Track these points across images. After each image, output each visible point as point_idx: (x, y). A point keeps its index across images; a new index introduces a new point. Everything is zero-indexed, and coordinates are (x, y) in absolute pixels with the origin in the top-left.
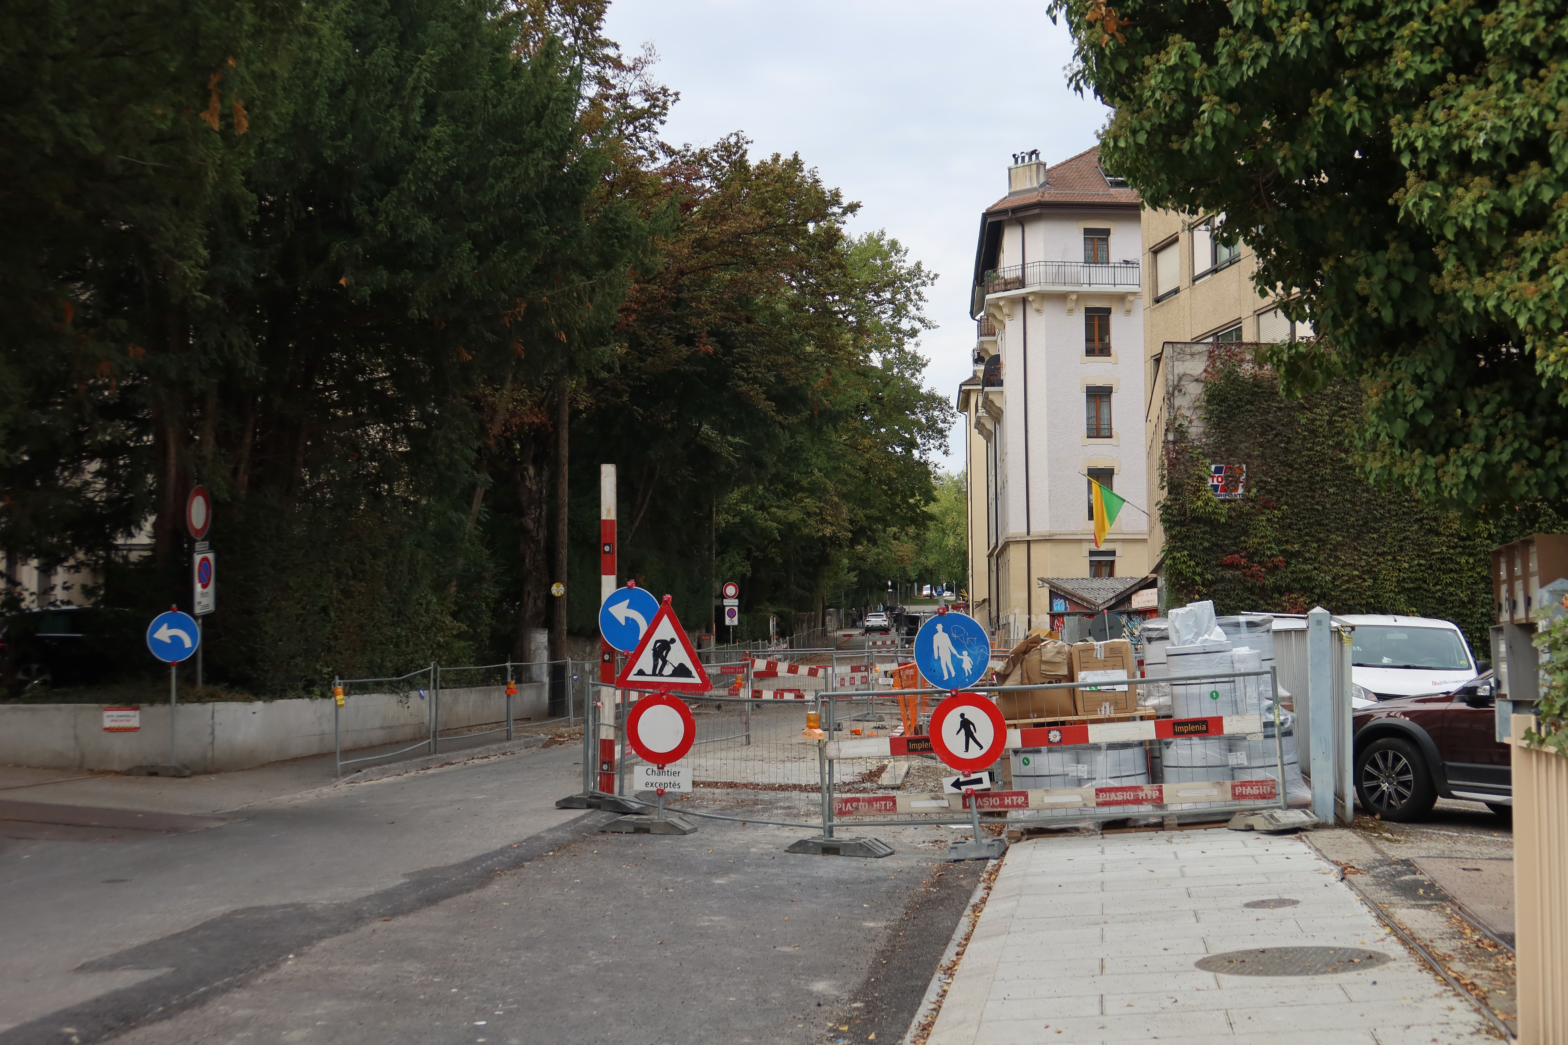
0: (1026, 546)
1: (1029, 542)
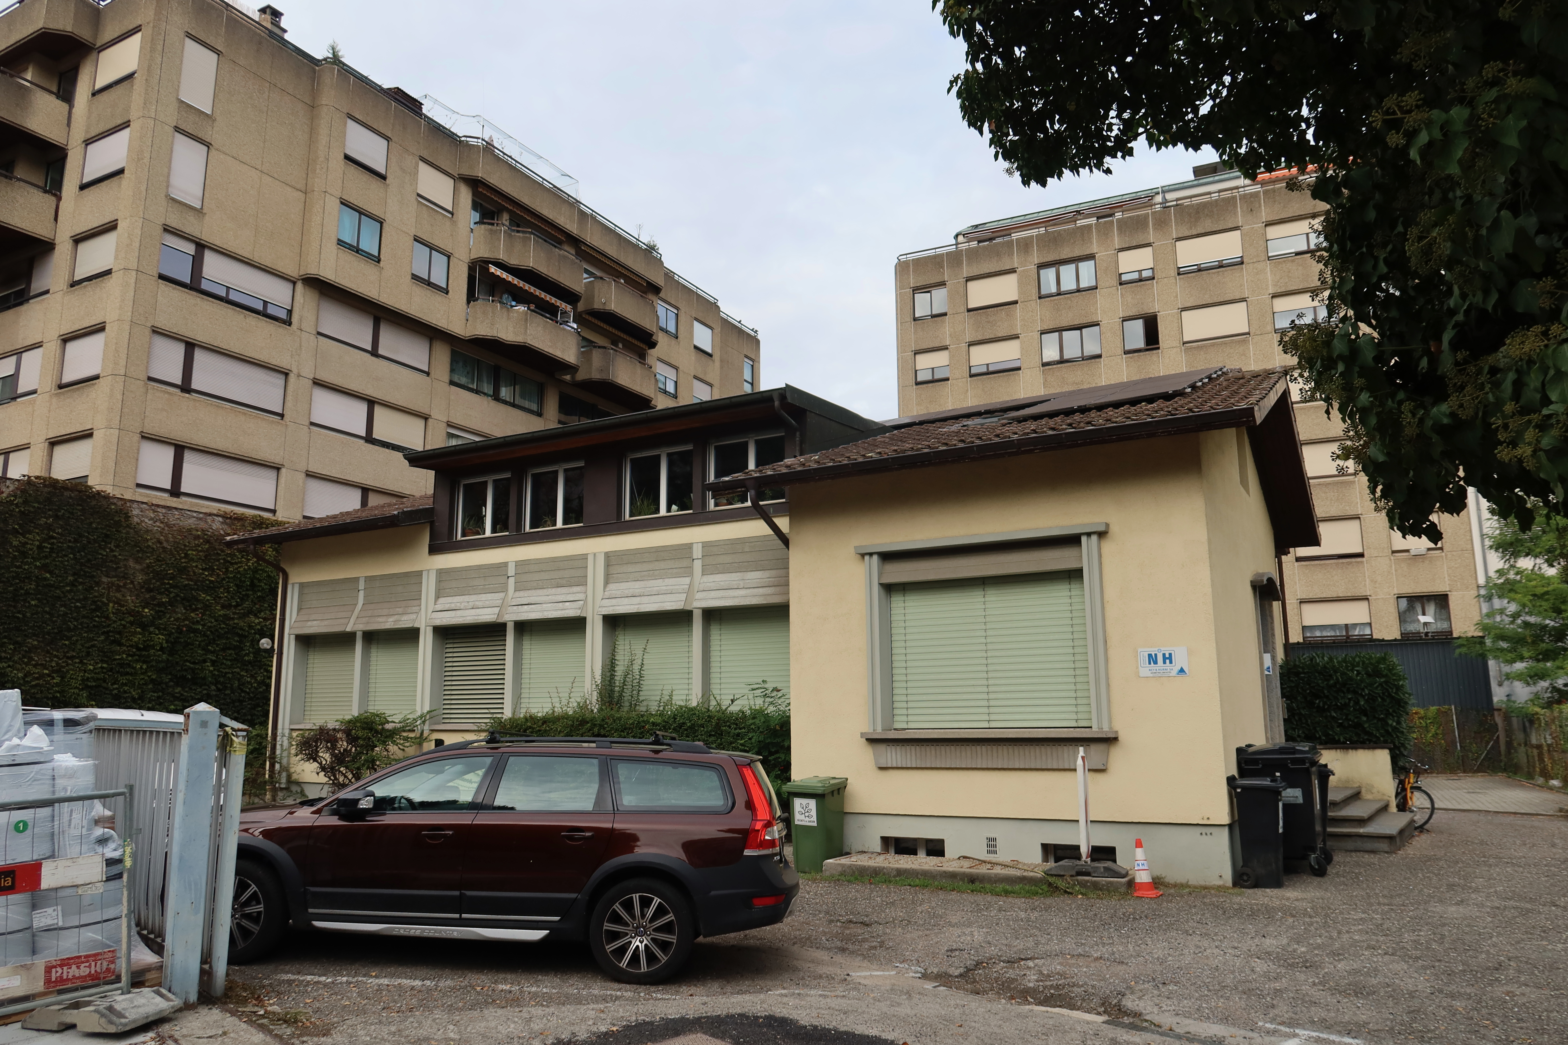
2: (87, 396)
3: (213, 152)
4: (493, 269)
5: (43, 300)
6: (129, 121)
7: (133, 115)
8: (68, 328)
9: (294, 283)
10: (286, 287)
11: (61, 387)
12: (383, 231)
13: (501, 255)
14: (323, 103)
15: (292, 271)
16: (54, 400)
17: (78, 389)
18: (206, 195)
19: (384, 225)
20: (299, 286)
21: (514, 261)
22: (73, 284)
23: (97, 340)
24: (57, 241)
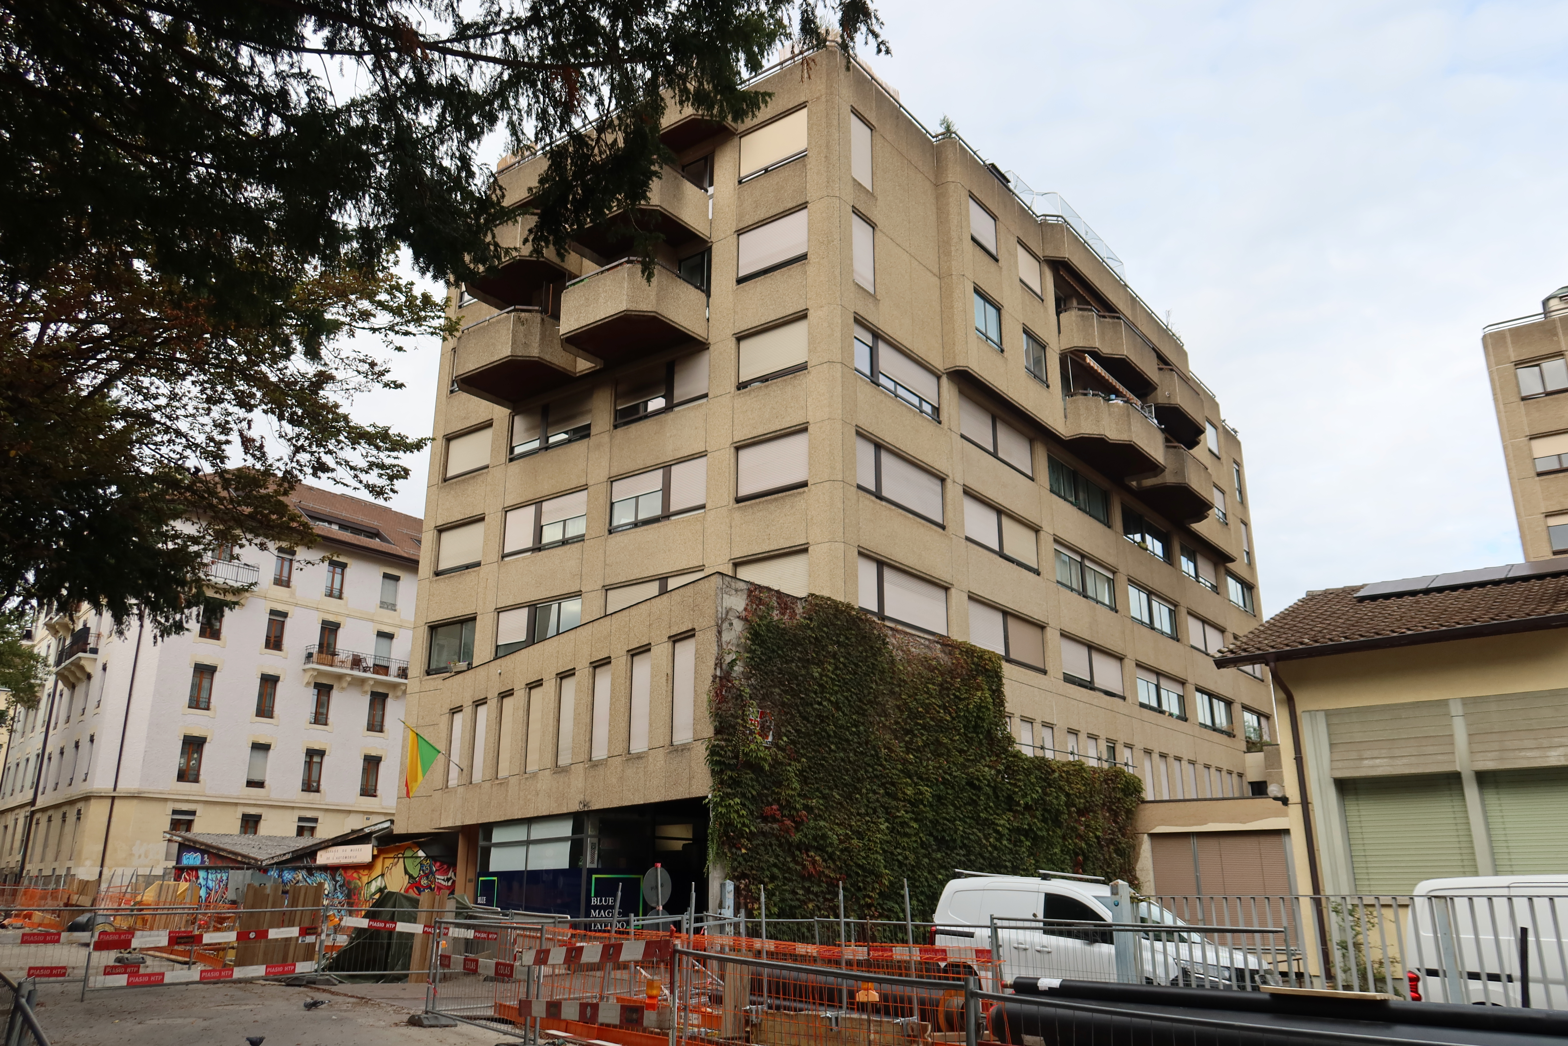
0: (109, 801)
1: (113, 798)
2: (792, 507)
3: (878, 234)
4: (1089, 360)
5: (700, 405)
6: (807, 202)
7: (812, 195)
8: (742, 435)
9: (939, 378)
10: (932, 381)
11: (738, 500)
12: (1003, 318)
13: (1097, 343)
14: (950, 179)
15: (939, 364)
16: (737, 515)
17: (776, 499)
18: (878, 281)
19: (1003, 312)
20: (944, 380)
21: (1106, 350)
22: (742, 386)
23: (799, 442)
24: (710, 341)
